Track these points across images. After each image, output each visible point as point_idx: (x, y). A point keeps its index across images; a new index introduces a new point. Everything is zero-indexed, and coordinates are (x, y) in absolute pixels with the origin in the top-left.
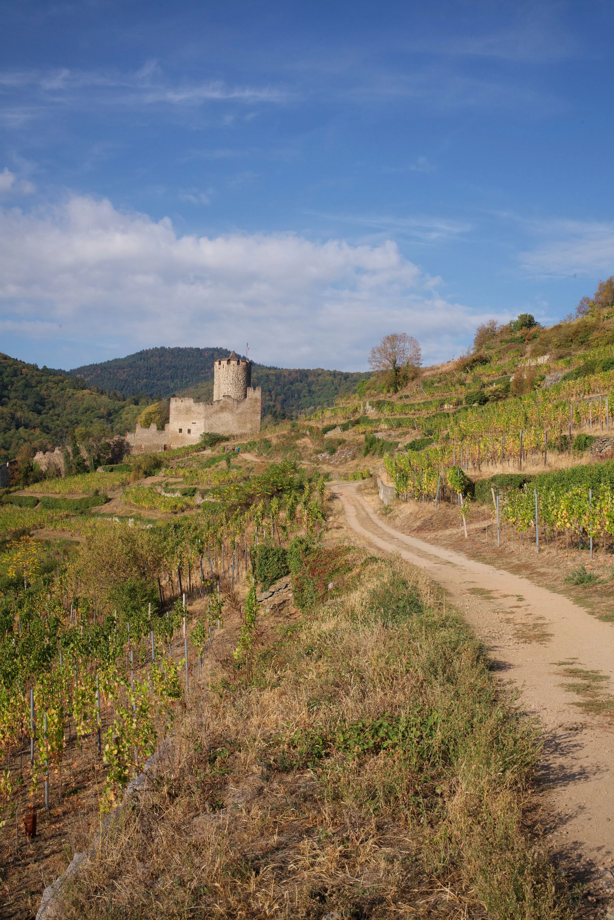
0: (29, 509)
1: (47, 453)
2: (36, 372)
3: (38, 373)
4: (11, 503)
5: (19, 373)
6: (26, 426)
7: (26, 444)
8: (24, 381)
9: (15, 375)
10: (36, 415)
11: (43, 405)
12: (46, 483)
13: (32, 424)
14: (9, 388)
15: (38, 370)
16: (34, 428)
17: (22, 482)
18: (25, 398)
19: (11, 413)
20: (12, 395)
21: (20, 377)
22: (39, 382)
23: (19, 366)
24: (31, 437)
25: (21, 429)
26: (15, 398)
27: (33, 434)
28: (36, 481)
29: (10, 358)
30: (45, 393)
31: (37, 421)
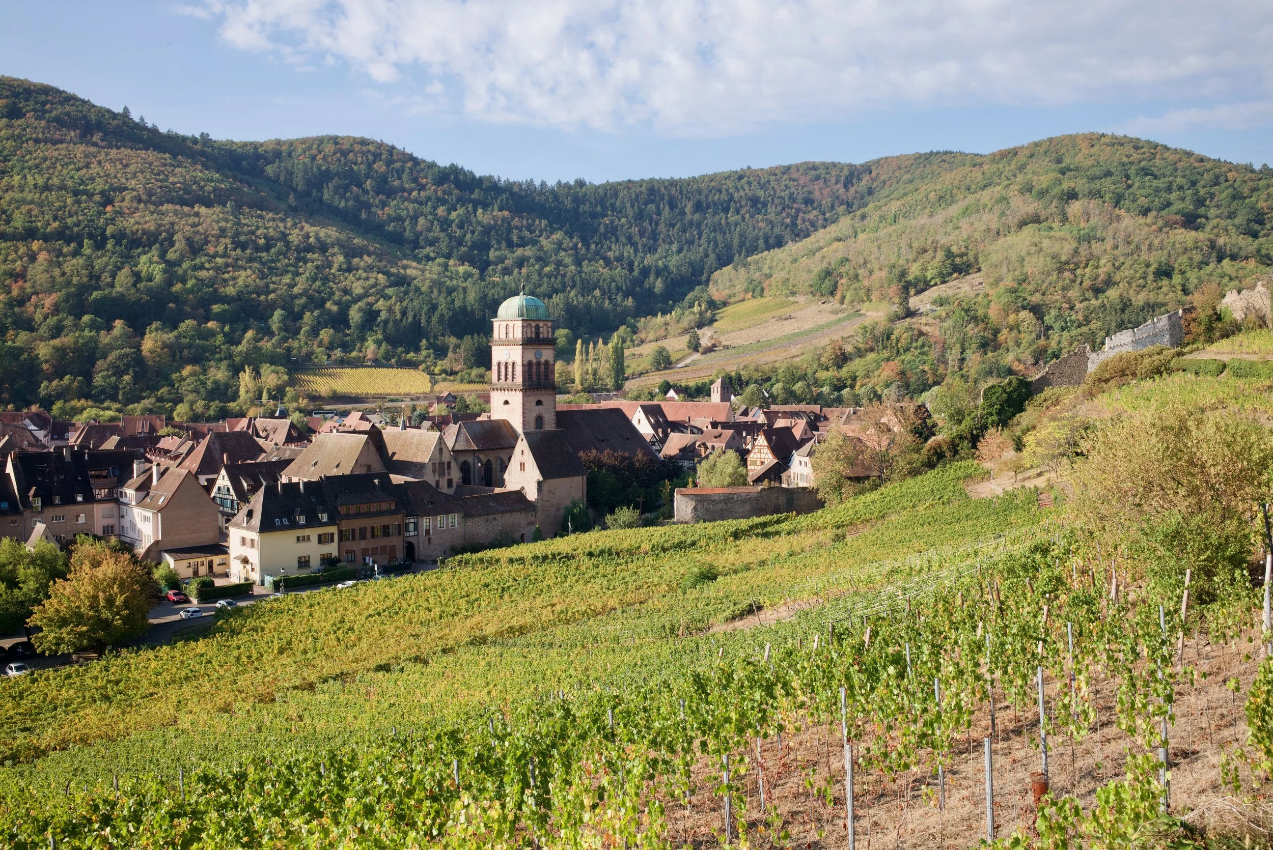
0: (1209, 378)
1: (1243, 292)
2: (1249, 175)
3: (1253, 176)
4: (1184, 370)
5: (1222, 179)
6: (1234, 257)
7: (1232, 283)
8: (1230, 190)
9: (1217, 183)
10: (1250, 239)
11: (1261, 223)
12: (1240, 337)
13: (1243, 254)
14: (1207, 203)
15: (1252, 171)
16: (1247, 258)
17: (1202, 338)
18: (1231, 216)
19: (1209, 240)
20: (1212, 212)
21: (1224, 185)
22: (1254, 190)
23: (1223, 169)
24: (1241, 273)
25: (1226, 262)
26: (1217, 217)
27: (1243, 268)
28: (1226, 335)
29: (1209, 159)
30: (1264, 205)
31: (1250, 249)
